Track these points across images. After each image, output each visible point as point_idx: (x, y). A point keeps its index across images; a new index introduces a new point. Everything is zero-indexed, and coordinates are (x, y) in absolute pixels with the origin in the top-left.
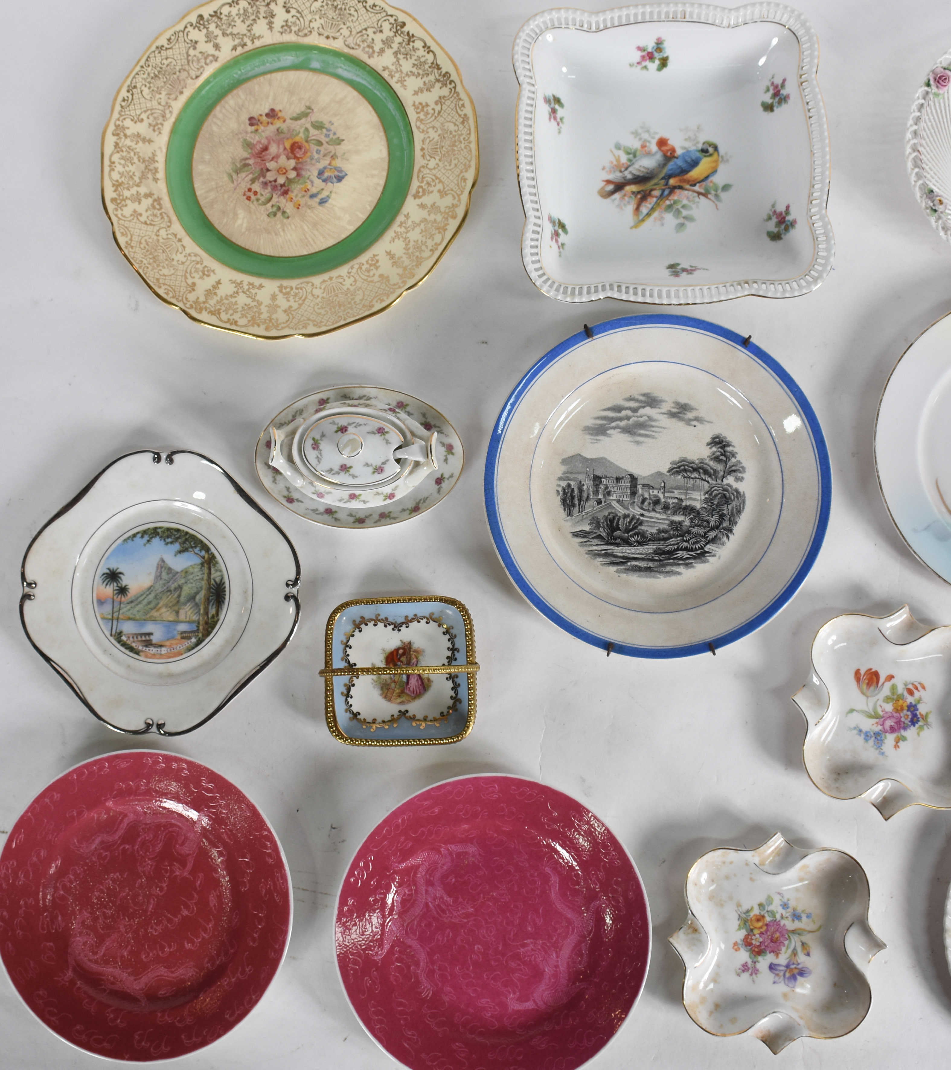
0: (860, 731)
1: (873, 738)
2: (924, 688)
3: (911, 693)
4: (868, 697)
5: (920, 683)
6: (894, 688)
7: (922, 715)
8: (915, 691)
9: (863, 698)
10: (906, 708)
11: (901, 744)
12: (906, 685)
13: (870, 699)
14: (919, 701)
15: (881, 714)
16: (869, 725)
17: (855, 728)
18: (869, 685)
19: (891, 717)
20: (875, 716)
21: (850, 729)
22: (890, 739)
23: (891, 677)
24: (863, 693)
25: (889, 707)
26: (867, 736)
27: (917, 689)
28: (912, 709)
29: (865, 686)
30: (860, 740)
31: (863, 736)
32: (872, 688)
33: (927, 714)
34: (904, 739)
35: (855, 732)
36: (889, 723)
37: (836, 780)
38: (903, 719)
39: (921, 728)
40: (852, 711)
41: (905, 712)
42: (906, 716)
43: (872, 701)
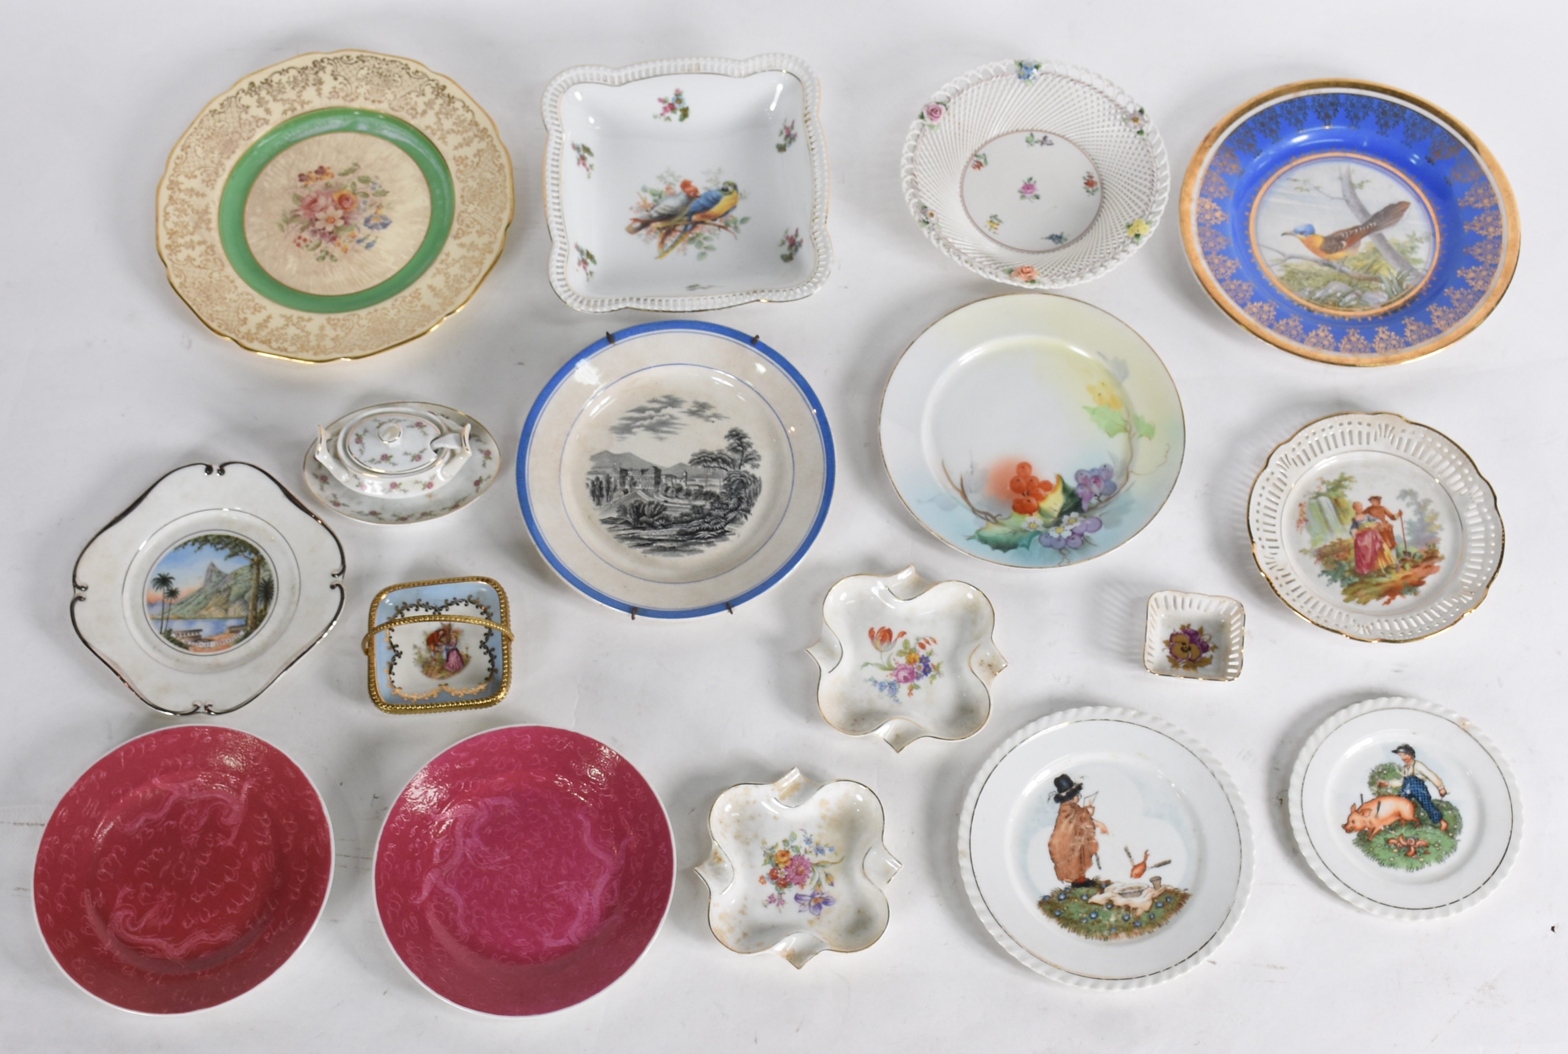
0: (876, 682)
1: (888, 688)
2: (935, 642)
3: (922, 646)
4: (881, 652)
5: (931, 638)
6: (906, 643)
7: (934, 666)
8: (927, 645)
9: (878, 653)
10: (918, 660)
11: (914, 691)
12: (918, 639)
13: (884, 653)
14: (931, 653)
15: (895, 666)
16: (884, 676)
17: (870, 680)
18: (883, 640)
19: (904, 669)
20: (890, 668)
21: (866, 681)
22: (904, 688)
23: (903, 634)
24: (877, 648)
25: (902, 660)
26: (882, 686)
27: (928, 642)
28: (924, 661)
29: (878, 643)
30: (875, 690)
31: (878, 686)
32: (886, 644)
33: (939, 664)
34: (917, 687)
35: (870, 683)
36: (902, 674)
37: (852, 725)
38: (916, 670)
39: (933, 677)
40: (866, 664)
41: (918, 664)
42: (918, 667)
43: (885, 655)
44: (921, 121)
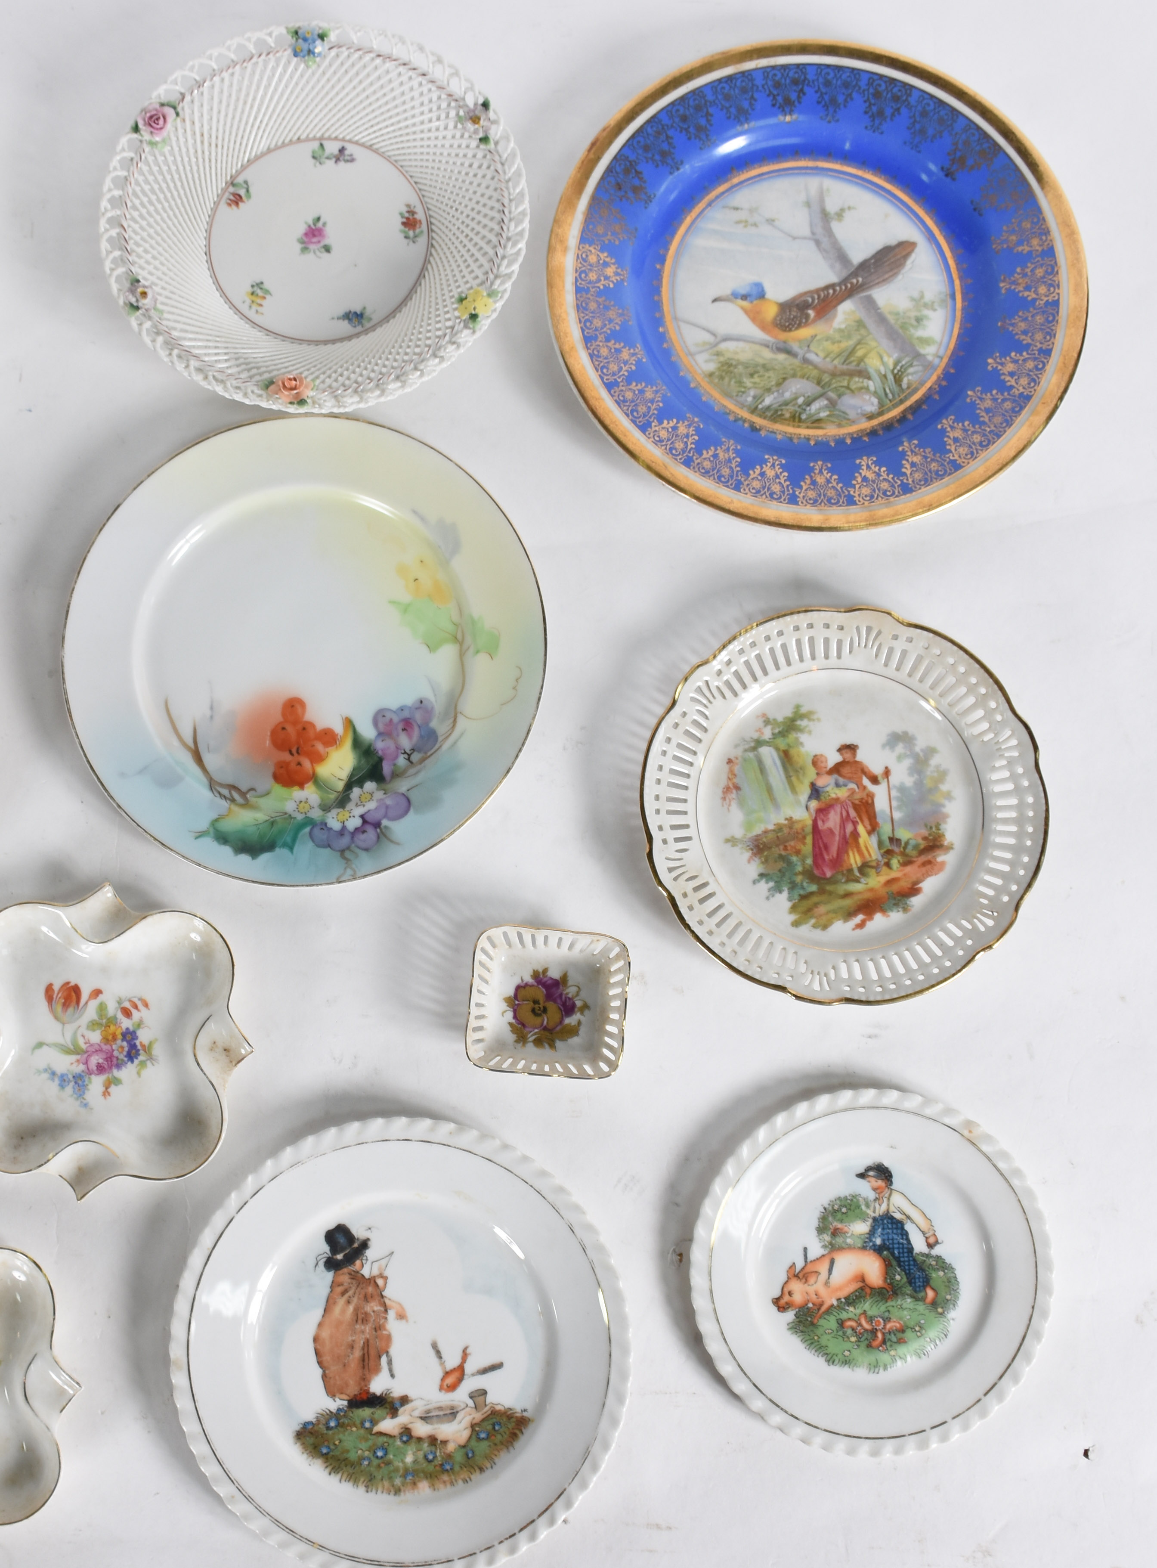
0: (54, 1074)
1: (72, 1084)
2: (146, 1005)
3: (127, 1013)
4: (64, 1024)
5: (140, 999)
6: (102, 1008)
7: (143, 1046)
8: (134, 1011)
9: (58, 1026)
10: (120, 1037)
11: (113, 1089)
12: (120, 1002)
13: (67, 1026)
14: (139, 1025)
15: (84, 1047)
16: (66, 1064)
17: (46, 1070)
18: (66, 1005)
19: (99, 1051)
20: (75, 1050)
21: (39, 1072)
22: (97, 1083)
23: (97, 993)
24: (56, 1018)
25: (96, 1037)
26: (63, 1081)
27: (136, 1007)
28: (129, 1037)
29: (59, 1008)
30: (53, 1087)
31: (57, 1081)
32: (71, 1010)
33: (151, 1043)
34: (117, 1081)
35: (46, 1076)
36: (95, 1060)
37: (16, 1147)
38: (116, 1053)
39: (143, 1064)
40: (40, 1045)
41: (119, 1042)
42: (120, 1047)
43: (70, 1029)
44: (135, 136)
